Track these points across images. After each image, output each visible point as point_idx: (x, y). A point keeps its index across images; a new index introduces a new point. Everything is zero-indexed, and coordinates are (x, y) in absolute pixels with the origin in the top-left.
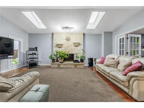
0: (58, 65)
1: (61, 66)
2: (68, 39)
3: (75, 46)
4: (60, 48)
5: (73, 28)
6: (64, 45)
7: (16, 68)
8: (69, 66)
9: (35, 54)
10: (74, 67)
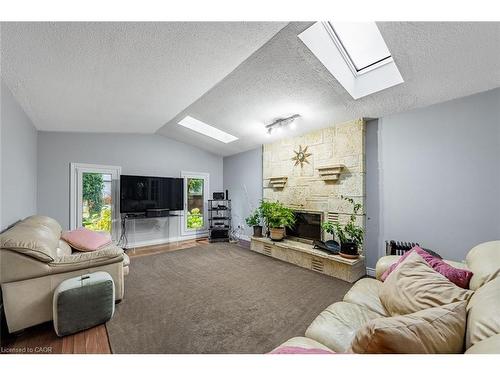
0: (267, 246)
1: (274, 253)
2: (301, 158)
3: (327, 182)
4: (280, 192)
5: (298, 115)
6: (289, 182)
7: (195, 237)
8: (294, 259)
9: (222, 208)
10: (309, 267)
